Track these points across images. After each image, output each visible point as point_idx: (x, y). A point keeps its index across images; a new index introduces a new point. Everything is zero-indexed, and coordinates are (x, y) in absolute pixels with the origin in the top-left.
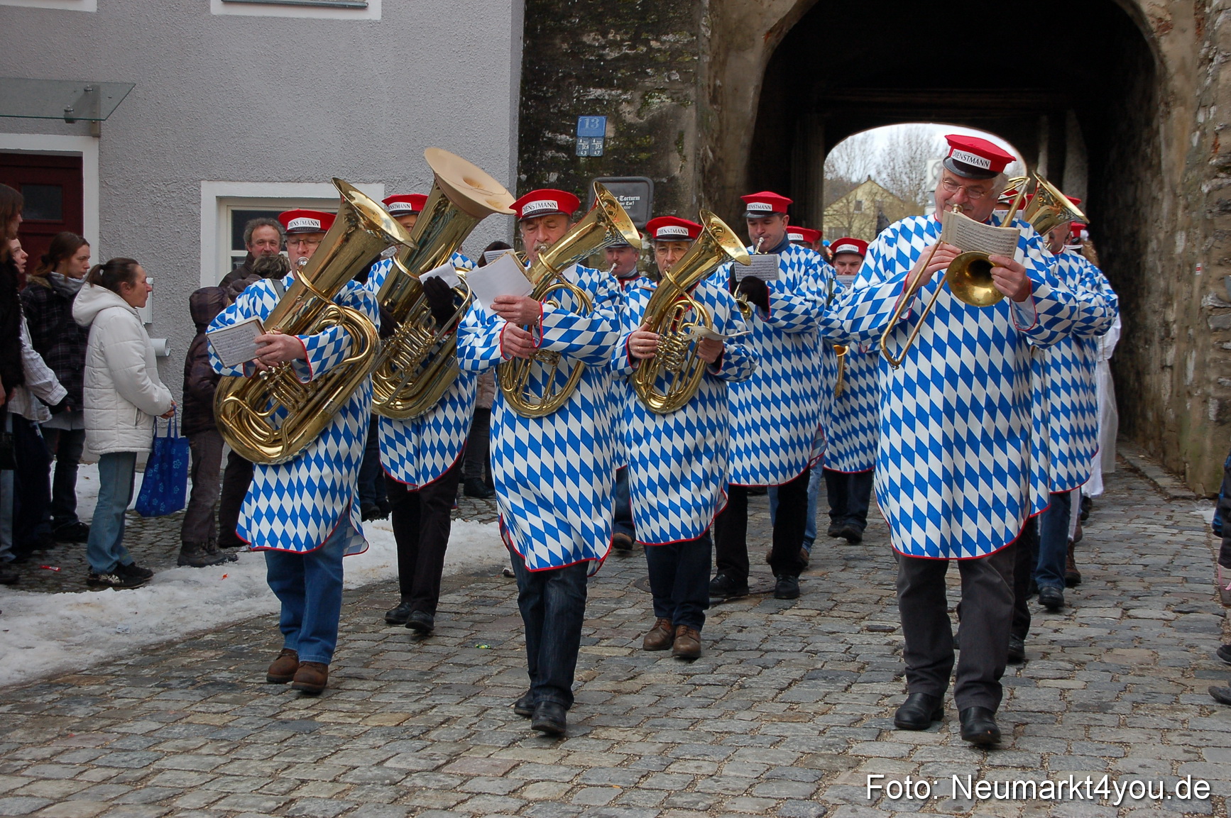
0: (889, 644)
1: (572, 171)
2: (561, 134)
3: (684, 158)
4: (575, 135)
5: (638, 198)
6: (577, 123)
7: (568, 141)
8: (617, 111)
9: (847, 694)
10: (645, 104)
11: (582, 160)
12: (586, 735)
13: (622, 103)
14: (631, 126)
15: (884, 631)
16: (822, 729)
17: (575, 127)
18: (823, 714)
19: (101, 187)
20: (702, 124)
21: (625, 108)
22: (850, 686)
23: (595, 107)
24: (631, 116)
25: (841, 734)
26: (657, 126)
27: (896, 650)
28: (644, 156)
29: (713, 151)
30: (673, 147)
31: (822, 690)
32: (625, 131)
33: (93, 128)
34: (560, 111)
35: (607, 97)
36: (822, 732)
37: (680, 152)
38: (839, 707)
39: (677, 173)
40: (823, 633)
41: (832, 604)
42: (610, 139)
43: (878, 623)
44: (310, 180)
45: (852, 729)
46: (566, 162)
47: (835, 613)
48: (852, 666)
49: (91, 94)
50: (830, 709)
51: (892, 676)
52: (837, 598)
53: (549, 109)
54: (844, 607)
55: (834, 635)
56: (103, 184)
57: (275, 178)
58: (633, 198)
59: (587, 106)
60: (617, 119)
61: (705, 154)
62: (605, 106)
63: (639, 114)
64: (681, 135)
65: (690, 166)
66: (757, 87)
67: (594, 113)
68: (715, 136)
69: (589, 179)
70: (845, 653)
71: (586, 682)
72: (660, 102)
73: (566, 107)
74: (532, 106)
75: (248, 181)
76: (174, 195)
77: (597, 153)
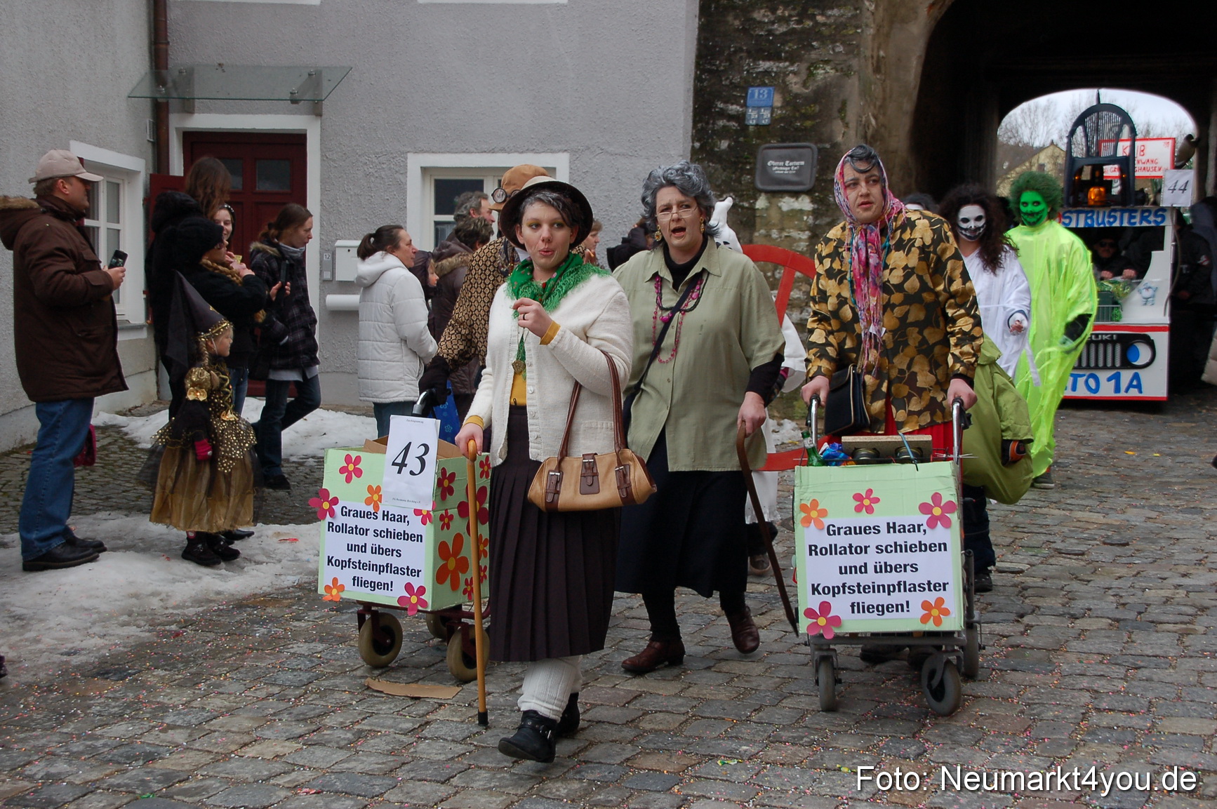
0: (1015, 586)
1: (741, 139)
2: (732, 104)
3: (847, 125)
4: (745, 105)
5: (803, 163)
6: (747, 94)
7: (738, 111)
8: (784, 82)
10: (811, 74)
11: (751, 129)
12: (709, 668)
13: (788, 74)
14: (797, 96)
15: (1012, 572)
17: (745, 98)
19: (322, 160)
20: (865, 92)
21: (792, 79)
23: (764, 79)
24: (797, 86)
26: (821, 95)
27: (1020, 592)
28: (808, 123)
29: (876, 118)
30: (836, 114)
32: (792, 101)
33: (316, 109)
34: (731, 83)
35: (775, 70)
37: (843, 119)
39: (839, 139)
42: (778, 108)
43: (1008, 565)
44: (503, 150)
46: (736, 131)
49: (315, 78)
51: (1013, 617)
53: (721, 81)
56: (324, 158)
57: (473, 149)
58: (798, 163)
59: (756, 78)
60: (784, 89)
61: (868, 121)
62: (773, 78)
63: (804, 84)
64: (844, 103)
65: (852, 132)
66: (919, 58)
67: (763, 85)
68: (878, 103)
69: (758, 146)
71: (719, 616)
72: (824, 74)
73: (737, 79)
74: (705, 79)
75: (449, 152)
76: (384, 166)
77: (765, 122)
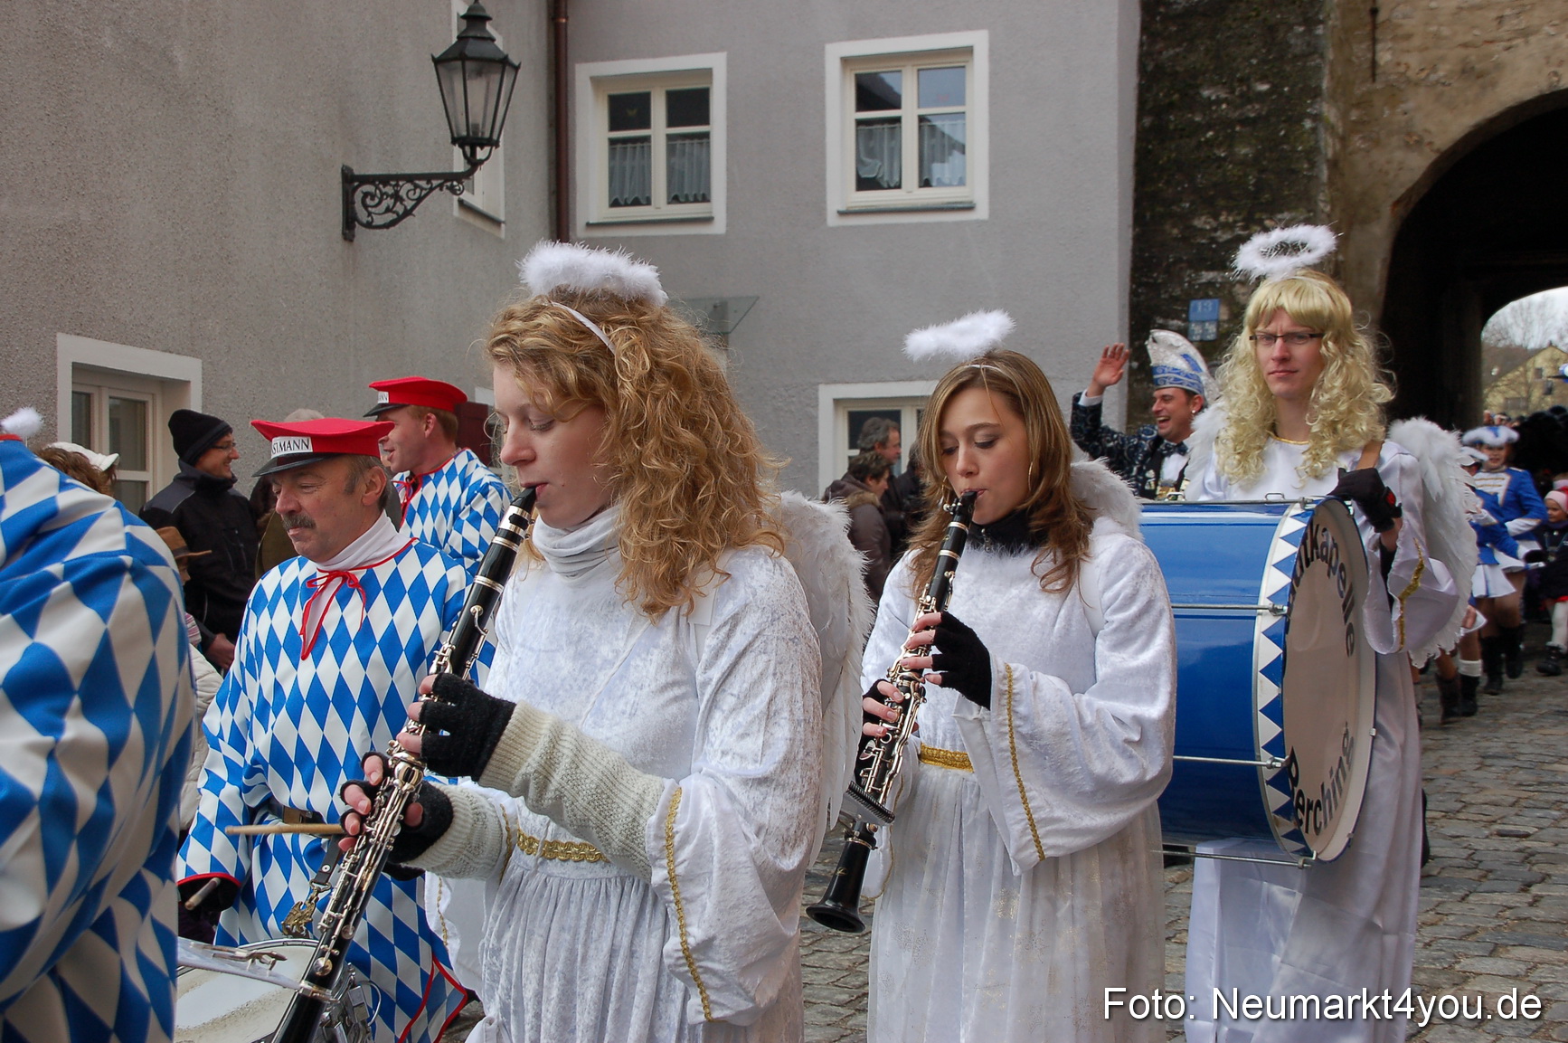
2: (1173, 319)
4: (1187, 320)
6: (1188, 307)
8: (1230, 293)
9: (1465, 906)
13: (1234, 285)
16: (1427, 941)
17: (1187, 312)
18: (1432, 925)
21: (1239, 289)
22: (1467, 895)
23: (1208, 291)
25: (1449, 948)
31: (1435, 899)
33: (723, 341)
34: (1171, 297)
35: (1219, 280)
36: (1428, 945)
38: (1451, 918)
40: (1445, 837)
41: (1460, 805)
42: (1224, 321)
44: (922, 378)
45: (1462, 943)
47: (1461, 816)
48: (1473, 874)
49: (720, 309)
50: (1441, 920)
52: (1465, 799)
53: (1160, 294)
54: (1473, 809)
55: (1458, 840)
57: (888, 378)
59: (1198, 290)
60: (1230, 301)
62: (1219, 289)
66: (1384, 260)
67: (1207, 297)
70: (1466, 859)
71: (1177, 883)
73: (1177, 292)
74: (1142, 294)
75: (864, 382)
76: (794, 399)
77: (1210, 337)
